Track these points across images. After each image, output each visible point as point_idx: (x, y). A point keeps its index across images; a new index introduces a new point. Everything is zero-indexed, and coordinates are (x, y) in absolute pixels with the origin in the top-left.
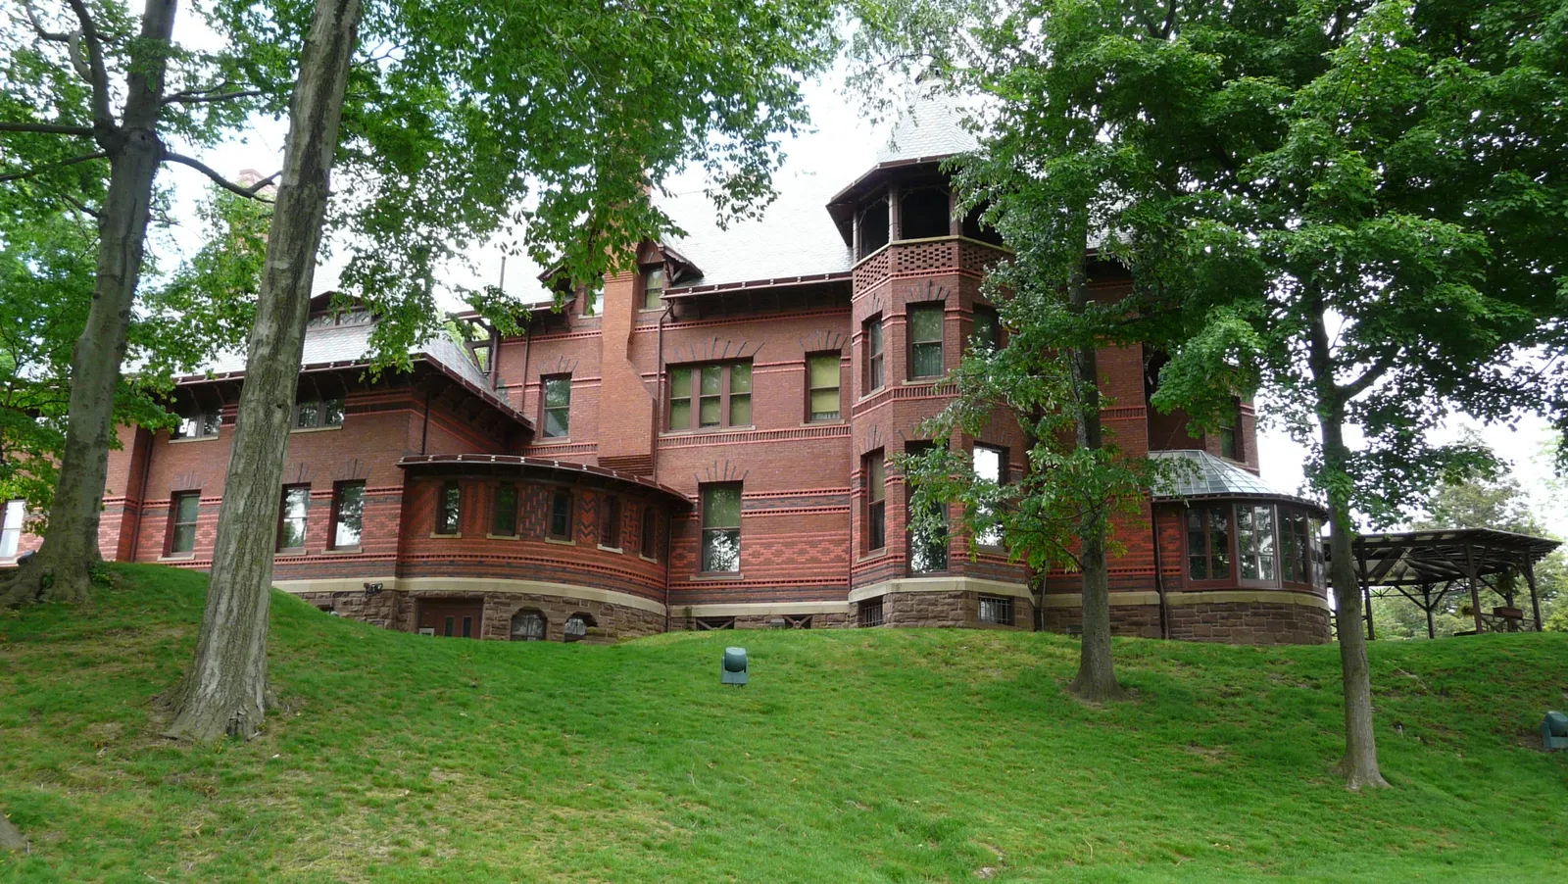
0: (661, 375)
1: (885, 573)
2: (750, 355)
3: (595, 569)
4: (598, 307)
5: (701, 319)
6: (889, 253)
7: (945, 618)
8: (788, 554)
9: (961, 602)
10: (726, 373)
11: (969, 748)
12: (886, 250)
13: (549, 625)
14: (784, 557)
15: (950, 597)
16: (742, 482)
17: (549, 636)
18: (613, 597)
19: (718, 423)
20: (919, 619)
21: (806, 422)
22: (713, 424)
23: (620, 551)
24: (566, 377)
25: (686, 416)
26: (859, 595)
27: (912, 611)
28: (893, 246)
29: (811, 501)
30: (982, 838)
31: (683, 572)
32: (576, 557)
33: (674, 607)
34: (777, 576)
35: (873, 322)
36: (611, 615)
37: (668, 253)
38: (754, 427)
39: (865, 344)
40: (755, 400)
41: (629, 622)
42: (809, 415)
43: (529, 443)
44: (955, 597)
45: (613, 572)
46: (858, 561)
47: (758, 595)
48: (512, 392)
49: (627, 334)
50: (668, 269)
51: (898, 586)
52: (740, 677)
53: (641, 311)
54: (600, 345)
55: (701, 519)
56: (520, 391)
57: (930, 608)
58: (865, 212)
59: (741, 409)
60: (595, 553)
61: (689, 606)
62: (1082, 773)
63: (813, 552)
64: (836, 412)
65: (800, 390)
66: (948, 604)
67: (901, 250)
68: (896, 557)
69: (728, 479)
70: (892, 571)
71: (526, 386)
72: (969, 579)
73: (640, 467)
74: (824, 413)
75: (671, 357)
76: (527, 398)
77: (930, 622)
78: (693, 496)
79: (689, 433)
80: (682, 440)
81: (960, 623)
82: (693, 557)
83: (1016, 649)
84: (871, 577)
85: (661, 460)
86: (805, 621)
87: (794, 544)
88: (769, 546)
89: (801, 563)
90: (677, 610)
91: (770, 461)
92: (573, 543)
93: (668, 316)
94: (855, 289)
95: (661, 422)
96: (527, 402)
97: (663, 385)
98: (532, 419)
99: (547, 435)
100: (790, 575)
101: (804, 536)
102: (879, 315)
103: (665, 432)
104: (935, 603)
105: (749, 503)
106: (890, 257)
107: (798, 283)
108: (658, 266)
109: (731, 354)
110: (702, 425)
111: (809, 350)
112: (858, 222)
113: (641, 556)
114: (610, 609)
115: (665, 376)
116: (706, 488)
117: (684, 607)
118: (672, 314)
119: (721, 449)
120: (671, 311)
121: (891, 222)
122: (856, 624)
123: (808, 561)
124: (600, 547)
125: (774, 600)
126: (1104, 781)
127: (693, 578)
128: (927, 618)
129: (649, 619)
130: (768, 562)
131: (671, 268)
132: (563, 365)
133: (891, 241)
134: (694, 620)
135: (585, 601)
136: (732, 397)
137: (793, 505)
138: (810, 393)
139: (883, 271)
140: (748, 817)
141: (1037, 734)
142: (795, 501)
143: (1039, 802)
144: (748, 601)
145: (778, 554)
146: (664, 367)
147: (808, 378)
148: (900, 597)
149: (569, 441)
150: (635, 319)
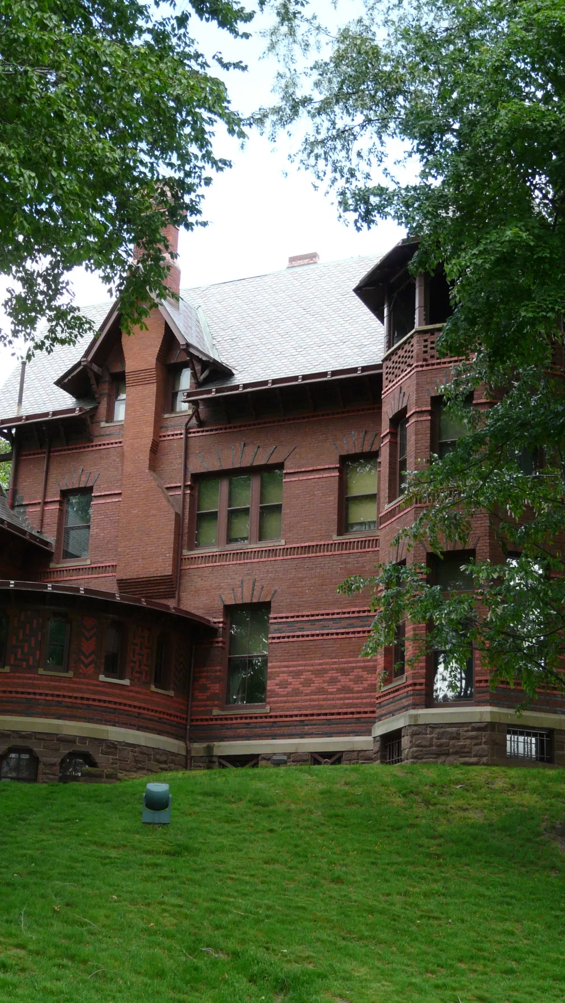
0: (186, 486)
1: (405, 702)
2: (280, 461)
3: (96, 703)
4: (121, 412)
5: (229, 423)
6: (414, 341)
7: (468, 754)
8: (317, 683)
9: (485, 736)
10: (255, 483)
11: (388, 895)
12: (412, 337)
13: (41, 766)
14: (313, 687)
15: (474, 729)
16: (269, 603)
17: (40, 777)
18: (116, 733)
19: (246, 538)
20: (438, 755)
21: (340, 534)
22: (244, 539)
23: (126, 682)
24: (86, 491)
25: (214, 532)
26: (381, 729)
27: (431, 745)
28: (419, 332)
29: (344, 623)
30: (338, 992)
31: (205, 706)
32: (73, 690)
33: (196, 745)
34: (306, 708)
35: (399, 419)
36: (115, 754)
37: (192, 351)
38: (283, 542)
39: (393, 444)
40: (284, 510)
41: (137, 761)
42: (344, 526)
43: (48, 567)
44: (479, 729)
45: (117, 706)
46: (383, 689)
47: (285, 730)
48: (31, 509)
49: (148, 441)
50: (193, 369)
51: (416, 717)
52: (162, 816)
53: (166, 416)
54: (122, 455)
55: (227, 646)
56: (38, 508)
57: (452, 742)
58: (395, 295)
59: (272, 523)
60: (97, 685)
61: (210, 744)
62: (508, 926)
63: (344, 681)
64: (374, 522)
65: (333, 499)
66: (472, 738)
67: (426, 337)
68: (415, 684)
69: (255, 601)
70: (410, 701)
71: (46, 503)
72: (495, 709)
73: (162, 589)
74: (361, 524)
75: (199, 465)
76: (47, 515)
77: (451, 758)
78: (217, 619)
79: (214, 550)
80: (207, 558)
81: (484, 760)
82: (216, 688)
83: (523, 788)
84: (391, 707)
85: (185, 581)
86: (335, 757)
87: (325, 671)
88: (298, 674)
89: (332, 693)
90: (198, 747)
91: (301, 579)
92: (70, 674)
93: (194, 421)
94: (385, 383)
95: (186, 538)
96: (46, 521)
97: (188, 497)
98: (51, 538)
99: (68, 555)
100: (321, 707)
101: (335, 663)
102: (404, 410)
103: (190, 549)
104: (457, 737)
105: (276, 627)
106: (415, 345)
107: (329, 378)
108: (185, 365)
109: (261, 460)
110: (230, 540)
111: (344, 453)
112: (389, 306)
113: (153, 688)
114: (112, 747)
115: (191, 487)
116: (231, 611)
117: (205, 745)
118: (198, 418)
119: (249, 566)
120: (196, 413)
121: (417, 305)
122: (378, 761)
123: (339, 691)
124: (102, 678)
125: (302, 736)
126: (530, 934)
127: (216, 712)
128: (448, 754)
129: (163, 758)
130: (296, 692)
131: (198, 368)
132: (84, 479)
133: (417, 327)
134: (215, 759)
135: (83, 739)
136: (261, 508)
137: (324, 627)
138: (345, 502)
139: (409, 361)
140: (65, 961)
141: (480, 882)
142: (326, 623)
143: (435, 956)
144: (274, 737)
145: (307, 683)
146: (189, 476)
147: (343, 485)
148: (418, 729)
149: (88, 562)
150: (159, 425)
